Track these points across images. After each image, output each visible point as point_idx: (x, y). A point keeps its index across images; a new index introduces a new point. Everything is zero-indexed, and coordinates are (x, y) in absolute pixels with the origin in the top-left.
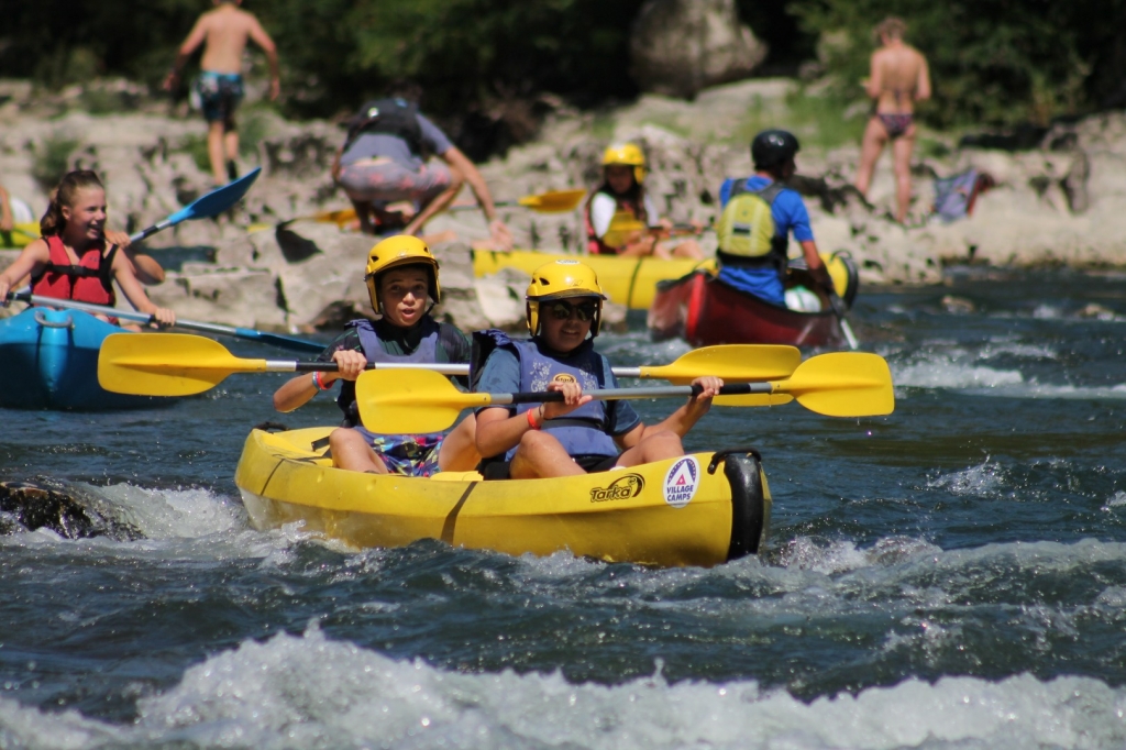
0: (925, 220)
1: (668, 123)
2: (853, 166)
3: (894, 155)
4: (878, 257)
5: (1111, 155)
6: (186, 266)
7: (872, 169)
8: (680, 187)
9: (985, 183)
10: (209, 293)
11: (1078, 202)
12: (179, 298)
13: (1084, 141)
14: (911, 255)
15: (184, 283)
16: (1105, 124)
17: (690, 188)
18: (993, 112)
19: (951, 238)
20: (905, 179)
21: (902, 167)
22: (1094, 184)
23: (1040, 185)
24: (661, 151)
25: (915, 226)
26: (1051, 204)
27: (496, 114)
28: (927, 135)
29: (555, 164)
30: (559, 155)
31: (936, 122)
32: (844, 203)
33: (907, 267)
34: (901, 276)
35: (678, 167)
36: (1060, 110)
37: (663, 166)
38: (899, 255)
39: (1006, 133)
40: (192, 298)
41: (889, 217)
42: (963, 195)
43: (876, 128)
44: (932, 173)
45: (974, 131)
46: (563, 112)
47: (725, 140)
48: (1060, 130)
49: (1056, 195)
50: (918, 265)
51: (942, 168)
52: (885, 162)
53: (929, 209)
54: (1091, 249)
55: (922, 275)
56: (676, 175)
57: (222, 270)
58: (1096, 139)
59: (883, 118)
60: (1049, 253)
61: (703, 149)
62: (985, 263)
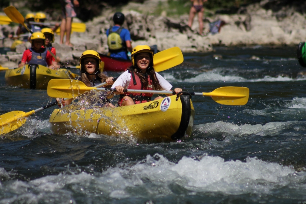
0: (207, 34)
1: (136, 10)
2: (187, 20)
3: (198, 17)
4: (195, 45)
5: (257, 15)
6: (8, 53)
7: (192, 21)
8: (141, 27)
9: (223, 23)
10: (14, 60)
11: (248, 28)
12: (6, 62)
13: (249, 11)
14: (204, 44)
15: (7, 58)
16: (254, 6)
17: (144, 27)
18: (224, 4)
19: (214, 39)
20: (201, 23)
21: (200, 20)
22: (252, 23)
23: (238, 23)
24: (135, 17)
25: (204, 36)
26: (241, 29)
27: (89, 8)
28: (206, 11)
29: (106, 22)
30: (107, 19)
31: (209, 7)
32: (186, 30)
33: (203, 47)
34: (202, 49)
35: (140, 22)
36: (242, 3)
37: (136, 21)
38: (201, 44)
39: (228, 10)
40: (10, 62)
41: (198, 34)
42: (217, 27)
43: (193, 10)
44: (208, 21)
45: (219, 9)
46: (107, 7)
47: (152, 14)
48: (242, 8)
49: (242, 26)
50: (206, 46)
51: (211, 20)
52: (196, 18)
53: (208, 31)
54: (252, 41)
55: (207, 49)
56: (140, 24)
57: (18, 54)
58: (252, 10)
59: (195, 7)
60: (241, 42)
61: (147, 17)
62: (224, 45)
